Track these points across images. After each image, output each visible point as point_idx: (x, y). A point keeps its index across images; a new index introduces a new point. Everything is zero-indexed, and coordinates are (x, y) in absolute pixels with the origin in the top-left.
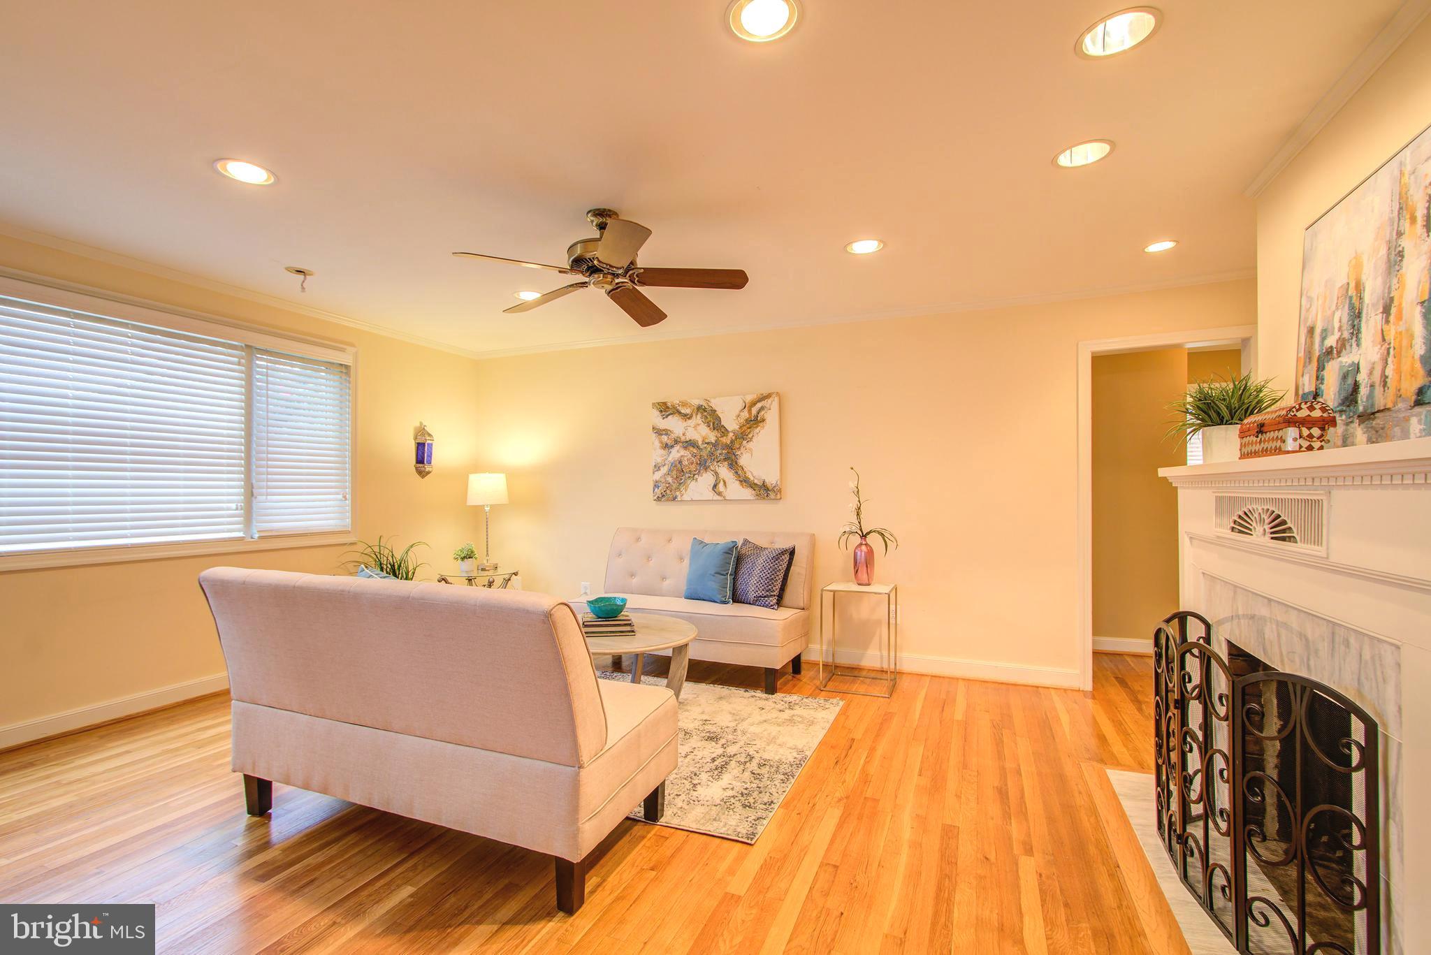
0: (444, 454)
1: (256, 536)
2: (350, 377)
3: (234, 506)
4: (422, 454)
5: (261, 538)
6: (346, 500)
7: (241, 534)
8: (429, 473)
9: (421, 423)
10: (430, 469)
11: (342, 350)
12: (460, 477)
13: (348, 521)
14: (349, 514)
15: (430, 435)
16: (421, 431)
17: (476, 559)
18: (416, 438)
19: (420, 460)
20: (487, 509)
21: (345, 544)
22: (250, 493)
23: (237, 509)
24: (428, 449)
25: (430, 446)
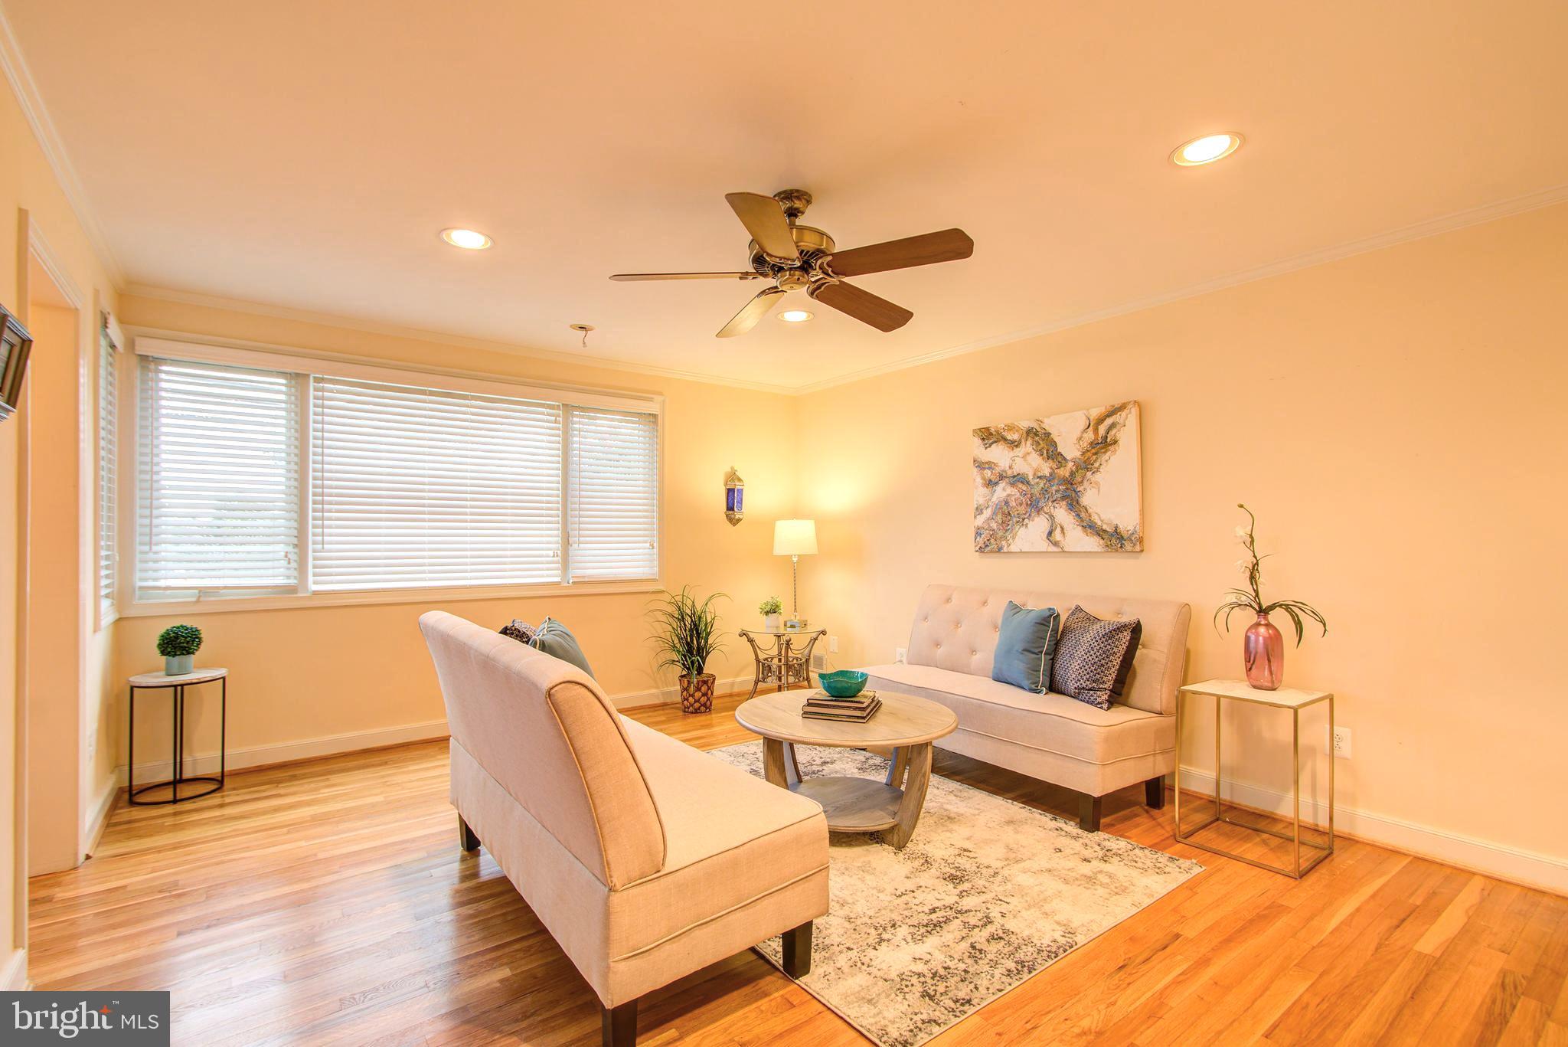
0: (753, 501)
1: (571, 581)
2: (657, 426)
3: (551, 553)
4: (733, 498)
5: (574, 583)
6: (653, 548)
7: (558, 579)
8: (739, 520)
9: (732, 468)
10: (741, 517)
11: (650, 400)
12: (767, 526)
13: (656, 569)
14: (656, 563)
15: (740, 480)
16: (732, 476)
17: (780, 614)
18: (726, 484)
19: (730, 508)
20: (795, 559)
21: (647, 592)
22: (566, 542)
23: (554, 556)
24: (738, 495)
25: (741, 491)
